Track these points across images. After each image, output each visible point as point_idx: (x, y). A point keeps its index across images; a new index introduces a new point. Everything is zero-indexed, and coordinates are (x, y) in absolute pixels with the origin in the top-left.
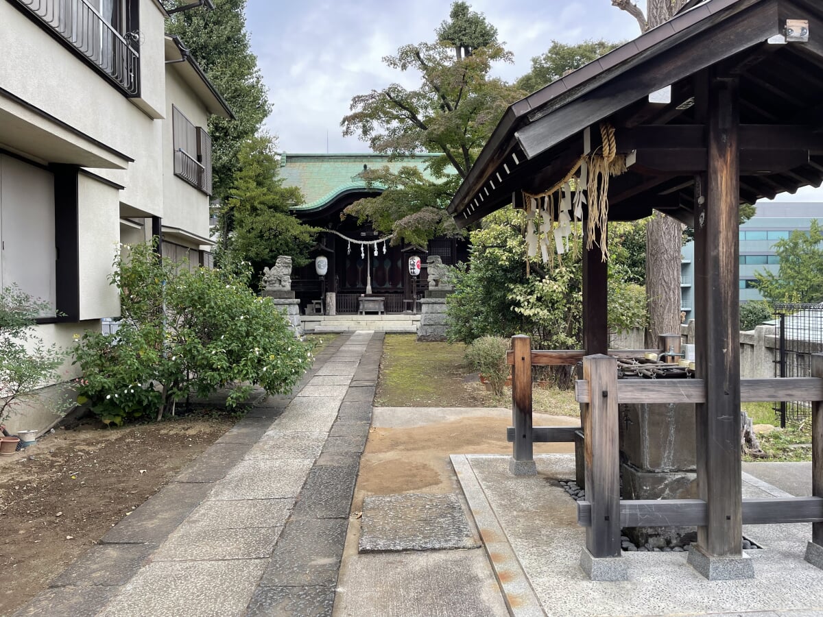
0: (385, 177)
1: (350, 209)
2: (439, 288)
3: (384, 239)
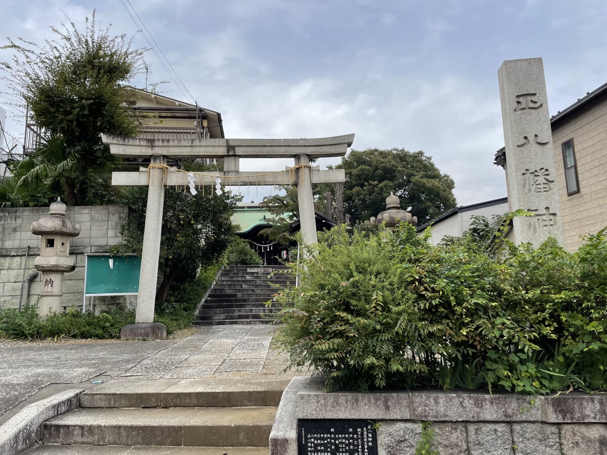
0: (274, 221)
1: (261, 232)
3: (271, 244)
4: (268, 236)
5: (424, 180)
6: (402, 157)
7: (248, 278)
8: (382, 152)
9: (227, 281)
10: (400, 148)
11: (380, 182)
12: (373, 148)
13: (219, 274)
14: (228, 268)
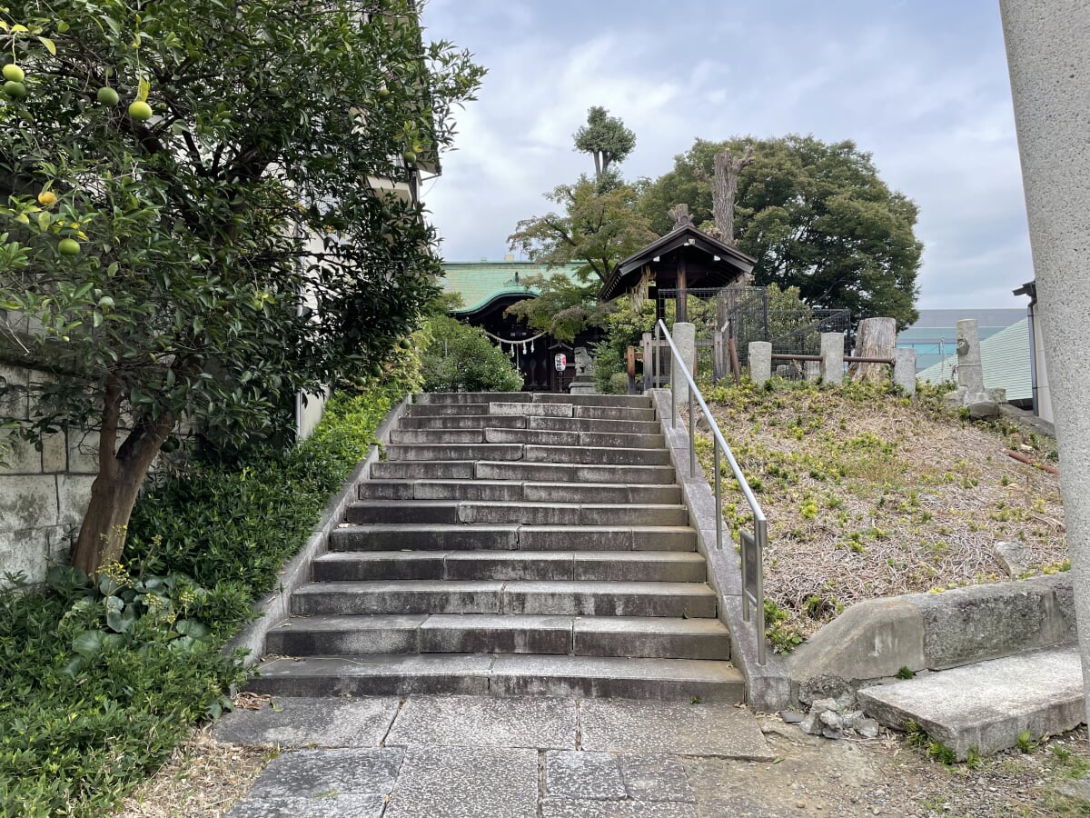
0: (540, 283)
1: (511, 309)
2: (585, 374)
3: (532, 339)
4: (526, 319)
5: (857, 204)
6: (808, 154)
7: (495, 437)
8: (765, 144)
9: (420, 449)
10: (803, 136)
11: (758, 208)
12: (742, 136)
13: (394, 423)
14: (425, 400)
